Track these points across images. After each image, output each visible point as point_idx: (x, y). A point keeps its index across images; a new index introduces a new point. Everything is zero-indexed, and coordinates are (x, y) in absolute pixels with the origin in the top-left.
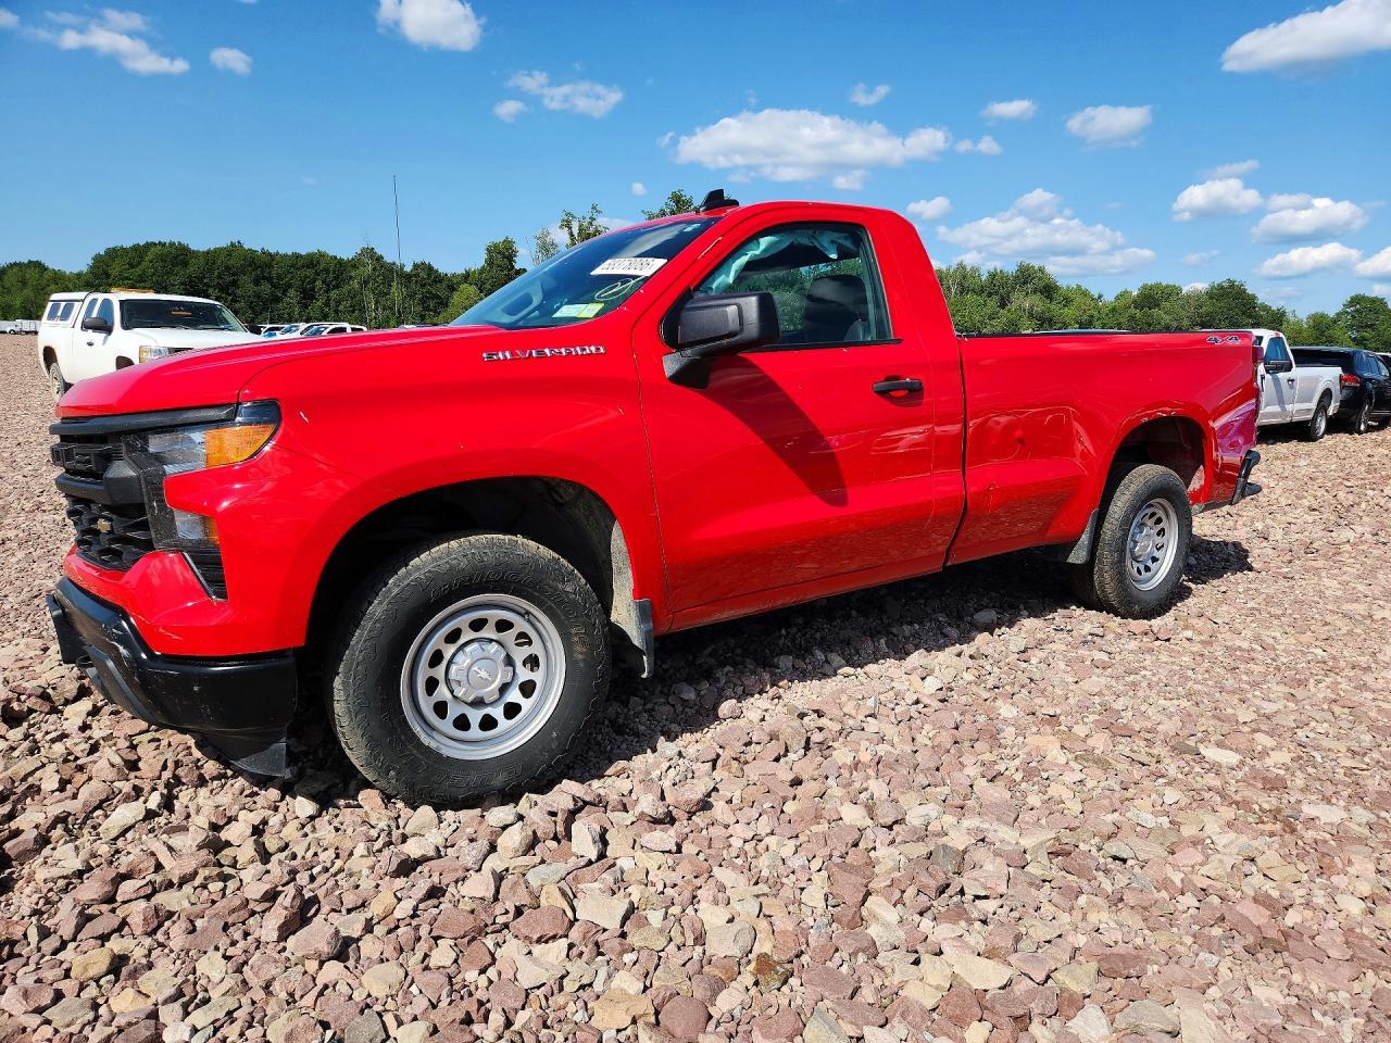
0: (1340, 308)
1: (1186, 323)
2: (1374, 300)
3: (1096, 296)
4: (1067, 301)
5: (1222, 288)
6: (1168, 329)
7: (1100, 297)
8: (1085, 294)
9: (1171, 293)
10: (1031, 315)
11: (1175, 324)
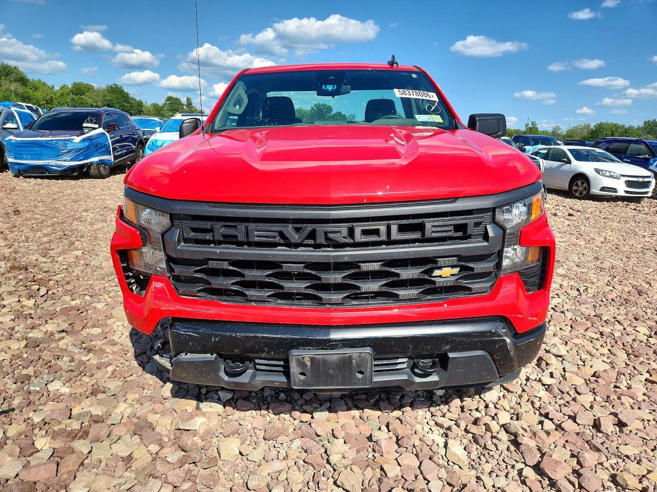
0: (163, 102)
1: (100, 104)
2: (176, 99)
3: (51, 86)
4: (36, 88)
5: (112, 88)
6: (92, 106)
7: (53, 87)
8: (44, 84)
9: (89, 88)
10: (16, 94)
11: (95, 104)
